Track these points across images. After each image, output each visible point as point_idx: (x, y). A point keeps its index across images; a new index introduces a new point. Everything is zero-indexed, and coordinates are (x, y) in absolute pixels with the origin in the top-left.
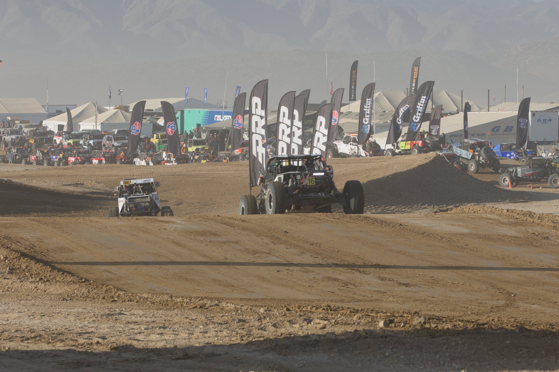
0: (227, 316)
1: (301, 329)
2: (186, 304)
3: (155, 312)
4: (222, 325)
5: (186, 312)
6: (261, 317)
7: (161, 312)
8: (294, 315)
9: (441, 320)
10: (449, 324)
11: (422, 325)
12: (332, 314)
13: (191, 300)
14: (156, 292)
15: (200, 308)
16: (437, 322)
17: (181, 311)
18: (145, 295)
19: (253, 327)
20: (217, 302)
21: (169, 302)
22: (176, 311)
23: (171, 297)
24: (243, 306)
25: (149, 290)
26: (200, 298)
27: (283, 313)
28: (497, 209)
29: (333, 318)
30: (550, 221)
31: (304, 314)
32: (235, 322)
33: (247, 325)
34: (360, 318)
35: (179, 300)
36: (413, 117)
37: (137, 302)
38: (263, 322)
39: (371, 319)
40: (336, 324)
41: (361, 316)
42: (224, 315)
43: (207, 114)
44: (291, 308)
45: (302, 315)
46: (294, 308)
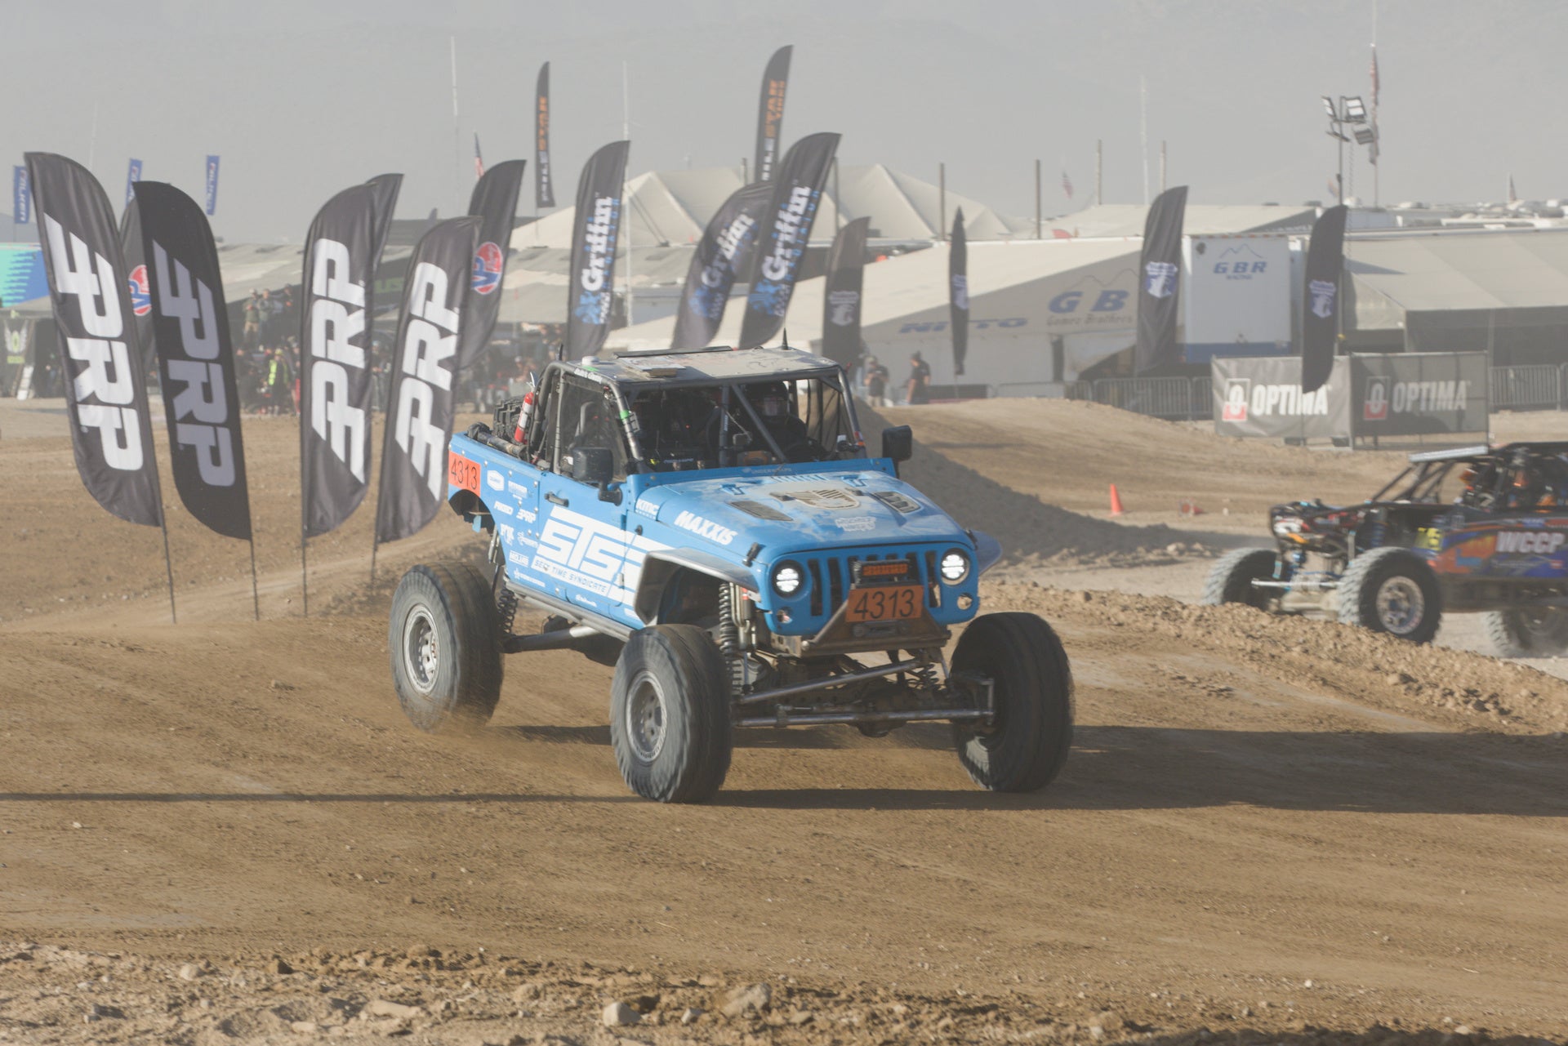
0: (58, 996)
1: (322, 1039)
4: (37, 1030)
6: (179, 997)
9: (831, 995)
10: (856, 1011)
11: (757, 1018)
12: (440, 983)
16: (818, 1002)
19: (150, 1036)
20: (24, 946)
24: (118, 957)
27: (264, 981)
28: (1051, 592)
29: (438, 997)
30: (1238, 633)
32: (86, 1018)
33: (127, 1028)
34: (536, 995)
36: (761, 261)
38: (187, 1016)
39: (577, 996)
40: (449, 1018)
41: (545, 986)
42: (46, 993)
43: (26, 261)
44: (297, 962)
45: (331, 986)
46: (307, 962)
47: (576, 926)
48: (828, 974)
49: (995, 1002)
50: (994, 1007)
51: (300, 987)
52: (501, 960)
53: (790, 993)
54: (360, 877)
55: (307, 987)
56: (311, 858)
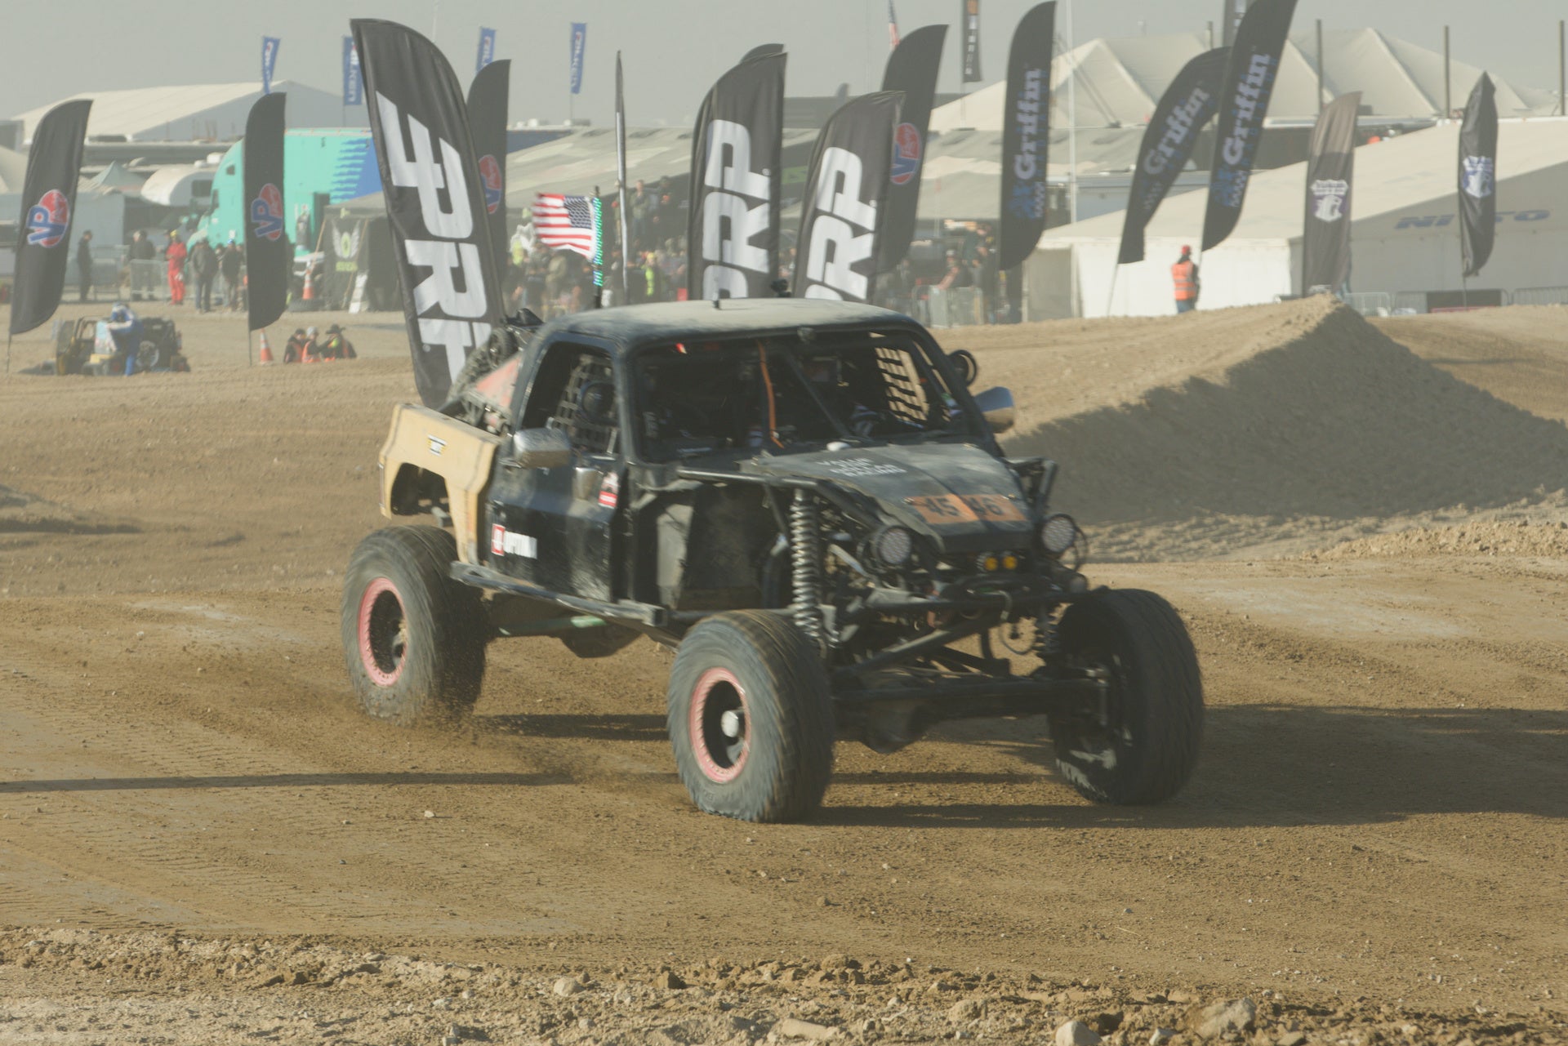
0: (411, 1015)
2: (240, 967)
3: (103, 1008)
5: (235, 1002)
6: (553, 1016)
7: (125, 1004)
8: (696, 1004)
9: (1325, 1013)
10: (1357, 1031)
11: (1239, 1039)
12: (861, 999)
13: (259, 952)
14: (113, 919)
15: (296, 983)
16: (1310, 1021)
17: (214, 999)
18: (63, 936)
20: (369, 957)
21: (163, 959)
22: (191, 1001)
23: (175, 941)
24: (480, 969)
25: (85, 911)
26: (298, 943)
27: (653, 997)
29: (859, 1015)
31: (741, 1000)
32: (444, 1040)
34: (976, 1013)
35: (208, 950)
37: (27, 966)
38: (563, 1039)
39: (1024, 1014)
40: (873, 1041)
41: (986, 1002)
42: (396, 1011)
43: (357, 150)
44: (690, 975)
45: (733, 1002)
46: (703, 975)
47: (1019, 931)
48: (1320, 989)
49: (1522, 1021)
50: (1521, 1027)
51: (695, 1004)
52: (932, 971)
53: (1277, 1010)
54: (763, 875)
55: (703, 1003)
56: (705, 852)
